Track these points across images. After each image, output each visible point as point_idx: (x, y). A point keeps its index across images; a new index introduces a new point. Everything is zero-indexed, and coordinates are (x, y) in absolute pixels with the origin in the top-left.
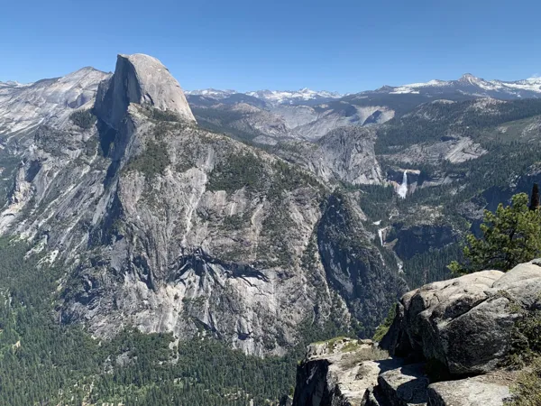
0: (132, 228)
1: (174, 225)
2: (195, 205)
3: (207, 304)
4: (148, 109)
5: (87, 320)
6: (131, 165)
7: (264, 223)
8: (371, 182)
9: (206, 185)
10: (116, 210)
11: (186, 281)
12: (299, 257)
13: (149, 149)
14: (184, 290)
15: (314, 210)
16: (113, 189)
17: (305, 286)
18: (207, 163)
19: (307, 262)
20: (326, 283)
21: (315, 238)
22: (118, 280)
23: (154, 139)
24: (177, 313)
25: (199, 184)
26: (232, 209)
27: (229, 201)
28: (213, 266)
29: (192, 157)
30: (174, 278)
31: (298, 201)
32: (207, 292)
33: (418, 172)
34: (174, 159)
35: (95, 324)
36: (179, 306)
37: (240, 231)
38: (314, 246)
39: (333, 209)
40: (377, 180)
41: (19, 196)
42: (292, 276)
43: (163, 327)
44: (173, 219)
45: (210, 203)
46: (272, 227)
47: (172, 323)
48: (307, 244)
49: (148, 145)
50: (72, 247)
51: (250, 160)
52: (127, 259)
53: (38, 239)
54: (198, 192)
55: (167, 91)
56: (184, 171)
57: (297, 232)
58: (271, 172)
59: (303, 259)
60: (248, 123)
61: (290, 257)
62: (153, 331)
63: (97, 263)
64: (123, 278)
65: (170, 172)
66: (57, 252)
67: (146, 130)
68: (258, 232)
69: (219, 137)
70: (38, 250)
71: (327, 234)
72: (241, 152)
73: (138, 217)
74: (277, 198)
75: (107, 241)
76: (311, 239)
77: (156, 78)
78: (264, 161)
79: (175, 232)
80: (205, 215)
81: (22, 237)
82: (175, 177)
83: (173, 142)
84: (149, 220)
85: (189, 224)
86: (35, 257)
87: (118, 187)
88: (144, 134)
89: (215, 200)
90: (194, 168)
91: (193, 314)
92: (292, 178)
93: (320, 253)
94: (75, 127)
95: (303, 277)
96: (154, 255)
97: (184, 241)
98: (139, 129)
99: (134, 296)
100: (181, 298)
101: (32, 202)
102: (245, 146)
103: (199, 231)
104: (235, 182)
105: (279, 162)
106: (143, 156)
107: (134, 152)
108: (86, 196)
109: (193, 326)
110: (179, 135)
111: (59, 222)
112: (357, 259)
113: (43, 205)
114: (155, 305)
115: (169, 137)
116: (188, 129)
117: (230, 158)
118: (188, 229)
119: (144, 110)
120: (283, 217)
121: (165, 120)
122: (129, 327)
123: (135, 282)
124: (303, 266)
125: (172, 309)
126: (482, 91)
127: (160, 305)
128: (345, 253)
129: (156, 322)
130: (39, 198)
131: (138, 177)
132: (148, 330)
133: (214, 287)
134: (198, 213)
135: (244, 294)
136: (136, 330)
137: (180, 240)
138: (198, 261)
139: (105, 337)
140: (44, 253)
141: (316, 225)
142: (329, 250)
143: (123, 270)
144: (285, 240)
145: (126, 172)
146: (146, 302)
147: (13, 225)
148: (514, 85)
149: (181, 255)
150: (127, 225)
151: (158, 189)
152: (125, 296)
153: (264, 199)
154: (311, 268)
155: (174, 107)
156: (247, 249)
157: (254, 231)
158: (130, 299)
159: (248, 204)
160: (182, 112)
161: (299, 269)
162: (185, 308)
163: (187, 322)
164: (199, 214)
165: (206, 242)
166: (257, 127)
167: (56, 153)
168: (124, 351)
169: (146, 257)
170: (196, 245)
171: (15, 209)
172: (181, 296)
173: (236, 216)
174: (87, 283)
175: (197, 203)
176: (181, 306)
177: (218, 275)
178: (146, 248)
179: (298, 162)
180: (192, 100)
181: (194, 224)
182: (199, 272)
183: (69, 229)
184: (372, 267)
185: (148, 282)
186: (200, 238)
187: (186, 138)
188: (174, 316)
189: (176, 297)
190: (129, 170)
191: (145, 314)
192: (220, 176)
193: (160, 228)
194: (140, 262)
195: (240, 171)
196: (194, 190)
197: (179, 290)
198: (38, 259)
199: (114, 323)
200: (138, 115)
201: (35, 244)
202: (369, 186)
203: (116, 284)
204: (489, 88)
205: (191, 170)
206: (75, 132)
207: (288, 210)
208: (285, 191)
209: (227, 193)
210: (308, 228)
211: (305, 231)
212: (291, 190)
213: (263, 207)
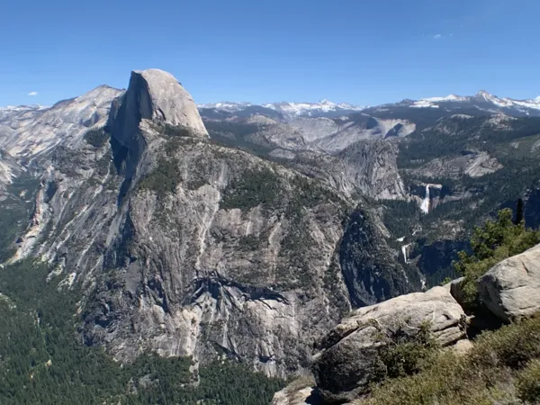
0: (145, 250)
1: (187, 247)
2: (209, 224)
3: (225, 328)
4: (159, 124)
5: (107, 342)
6: (142, 184)
7: (282, 243)
8: (394, 197)
9: (220, 203)
10: (129, 231)
11: (203, 305)
12: (321, 277)
13: (160, 166)
14: (201, 314)
15: (336, 227)
16: (125, 209)
17: (328, 307)
18: (221, 179)
19: (330, 283)
20: (349, 303)
21: (337, 257)
22: (133, 304)
23: (165, 155)
24: (195, 337)
25: (212, 202)
26: (248, 228)
27: (244, 219)
28: (230, 289)
29: (205, 174)
30: (190, 301)
31: (318, 218)
32: (224, 315)
33: (439, 186)
34: (185, 176)
35: (116, 347)
36: (197, 330)
37: (256, 252)
38: (336, 266)
39: (356, 226)
40: (400, 195)
41: (39, 217)
42: (313, 298)
43: (182, 351)
44: (186, 240)
45: (224, 223)
46: (291, 247)
47: (190, 347)
48: (329, 264)
49: (159, 162)
50: (88, 269)
51: (266, 175)
52: (142, 282)
53: (57, 261)
54: (211, 211)
55: (179, 105)
56: (197, 188)
57: (319, 252)
58: (289, 188)
59: (325, 280)
60: (264, 136)
61: (311, 278)
62: (172, 355)
63: (112, 286)
64: (139, 302)
65: (182, 190)
66: (74, 274)
67: (157, 147)
68: (276, 253)
69: (233, 151)
70: (58, 272)
71: (350, 252)
72: (257, 166)
73: (151, 238)
74: (296, 216)
75: (121, 264)
76: (333, 259)
77: (168, 92)
78: (281, 176)
79: (189, 254)
80: (219, 235)
81: (43, 259)
82: (187, 195)
83: (185, 158)
84: (162, 242)
85: (203, 245)
86: (56, 279)
87: (130, 207)
88: (156, 151)
89: (229, 219)
90: (206, 185)
91: (212, 338)
92: (312, 194)
93: (343, 272)
94: (89, 146)
95: (325, 298)
96: (168, 278)
97: (198, 263)
98: (150, 146)
99: (151, 319)
100: (198, 322)
101: (50, 224)
102: (261, 160)
103: (213, 252)
104: (251, 199)
105: (297, 177)
106: (154, 173)
107: (145, 169)
108: (99, 217)
109: (212, 350)
110: (191, 150)
111: (75, 244)
112: (380, 278)
113: (60, 227)
114: (173, 329)
115: (181, 153)
116: (200, 143)
117: (245, 174)
118: (202, 251)
119: (156, 125)
120: (303, 236)
121: (177, 135)
122: (148, 350)
123: (150, 305)
124: (326, 287)
125: (190, 333)
126: (495, 107)
127: (177, 329)
128: (369, 271)
129: (174, 347)
130: (57, 220)
131: (150, 196)
132: (167, 354)
133: (232, 311)
134: (212, 234)
135: (263, 317)
136: (155, 354)
137: (194, 262)
138: (214, 284)
139: (126, 360)
140: (63, 276)
141: (338, 243)
142: (352, 270)
143: (138, 294)
144: (306, 260)
145: (138, 192)
146: (163, 326)
147: (36, 247)
148: (523, 104)
149: (196, 277)
150: (140, 247)
151: (170, 208)
152: (142, 319)
153: (282, 217)
154: (333, 289)
155: (186, 121)
156: (265, 270)
157: (272, 251)
158: (147, 323)
159: (265, 223)
160: (194, 127)
161: (321, 290)
162: (203, 332)
163: (206, 346)
164: (214, 234)
165: (221, 264)
166: (273, 140)
167: (71, 174)
168: (146, 374)
169: (161, 280)
170: (210, 267)
171: (36, 231)
172: (199, 320)
173: (252, 236)
174: (104, 306)
175: (210, 223)
176: (199, 330)
177: (235, 297)
178: (160, 271)
179: (318, 176)
180: (206, 113)
181: (208, 245)
182: (216, 295)
183: (84, 252)
184: (396, 285)
185: (164, 306)
186: (215, 261)
187: (198, 154)
188: (193, 340)
189: (193, 321)
190: (140, 188)
191: (163, 337)
192: (234, 193)
193: (174, 250)
194: (155, 285)
195: (255, 187)
196: (207, 209)
197: (195, 313)
198: (58, 282)
199: (134, 346)
200: (149, 131)
201: (55, 266)
202: (392, 201)
203: (132, 308)
204: (502, 105)
205: (203, 187)
206: (88, 152)
207: (308, 228)
208: (305, 207)
209: (242, 211)
210: (330, 247)
211: (326, 250)
212: (311, 207)
213: (281, 226)
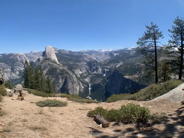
9: (45, 74)
29: (45, 68)
31: (62, 78)
33: (108, 70)
40: (99, 72)
55: (50, 54)
57: (59, 85)
72: (55, 67)
74: (57, 77)
76: (61, 87)
77: (49, 51)
78: (59, 69)
83: (43, 65)
104: (50, 74)
105: (63, 69)
117: (52, 68)
119: (44, 58)
120: (57, 82)
160: (52, 58)
192: (48, 72)
205: (44, 71)
207: (59, 80)
209: (48, 76)
210: (62, 84)
212: (61, 76)
213: (54, 79)
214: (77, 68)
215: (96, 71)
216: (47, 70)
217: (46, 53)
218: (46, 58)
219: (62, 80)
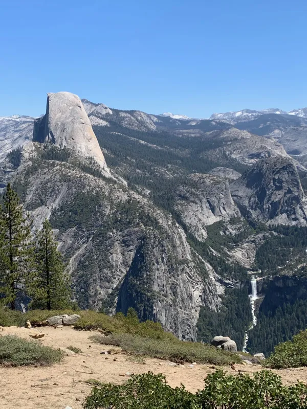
7: (80, 264)
8: (294, 223)
18: (57, 201)
21: (122, 281)
23: (23, 178)
25: (41, 221)
27: (58, 240)
31: (124, 242)
34: (29, 198)
38: (118, 289)
40: (302, 220)
46: (84, 268)
48: (115, 287)
55: (69, 130)
56: (33, 209)
57: (109, 275)
59: (104, 303)
67: (21, 170)
68: (70, 272)
69: (78, 175)
72: (92, 191)
74: (101, 239)
77: (64, 116)
83: (36, 181)
90: (43, 206)
104: (70, 221)
110: (45, 173)
115: (36, 176)
117: (78, 197)
120: (100, 258)
141: (130, 267)
153: (90, 239)
155: (73, 144)
159: (73, 244)
160: (79, 149)
187: (48, 177)
192: (60, 215)
196: (34, 228)
202: (288, 228)
205: (40, 208)
206: (8, 170)
207: (108, 251)
208: (114, 231)
209: (60, 232)
210: (124, 270)
211: (119, 273)
212: (121, 231)
213: (86, 247)
214: (197, 196)
215: (284, 215)
216: (56, 205)
217: (52, 127)
218: (53, 149)
219: (123, 254)
